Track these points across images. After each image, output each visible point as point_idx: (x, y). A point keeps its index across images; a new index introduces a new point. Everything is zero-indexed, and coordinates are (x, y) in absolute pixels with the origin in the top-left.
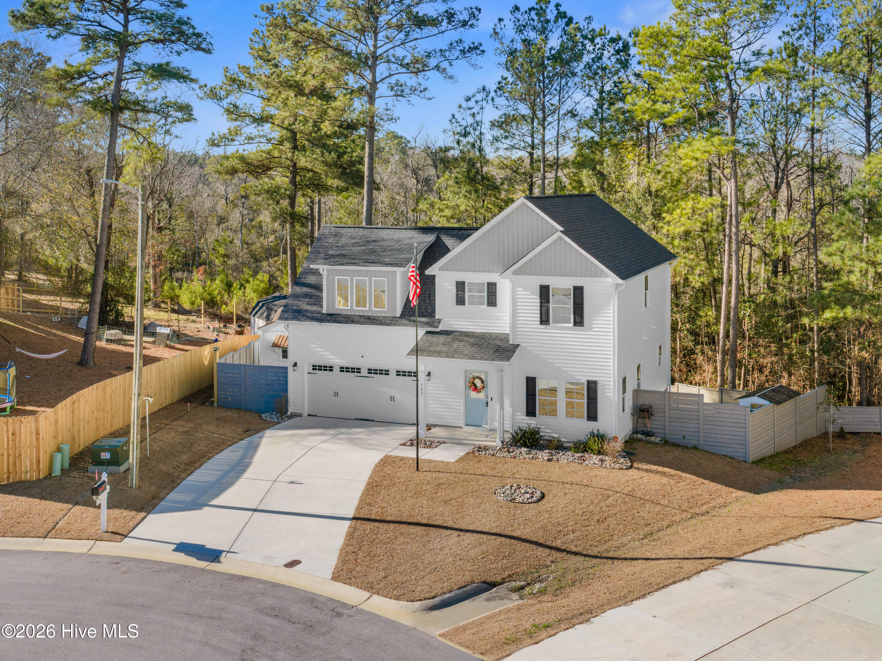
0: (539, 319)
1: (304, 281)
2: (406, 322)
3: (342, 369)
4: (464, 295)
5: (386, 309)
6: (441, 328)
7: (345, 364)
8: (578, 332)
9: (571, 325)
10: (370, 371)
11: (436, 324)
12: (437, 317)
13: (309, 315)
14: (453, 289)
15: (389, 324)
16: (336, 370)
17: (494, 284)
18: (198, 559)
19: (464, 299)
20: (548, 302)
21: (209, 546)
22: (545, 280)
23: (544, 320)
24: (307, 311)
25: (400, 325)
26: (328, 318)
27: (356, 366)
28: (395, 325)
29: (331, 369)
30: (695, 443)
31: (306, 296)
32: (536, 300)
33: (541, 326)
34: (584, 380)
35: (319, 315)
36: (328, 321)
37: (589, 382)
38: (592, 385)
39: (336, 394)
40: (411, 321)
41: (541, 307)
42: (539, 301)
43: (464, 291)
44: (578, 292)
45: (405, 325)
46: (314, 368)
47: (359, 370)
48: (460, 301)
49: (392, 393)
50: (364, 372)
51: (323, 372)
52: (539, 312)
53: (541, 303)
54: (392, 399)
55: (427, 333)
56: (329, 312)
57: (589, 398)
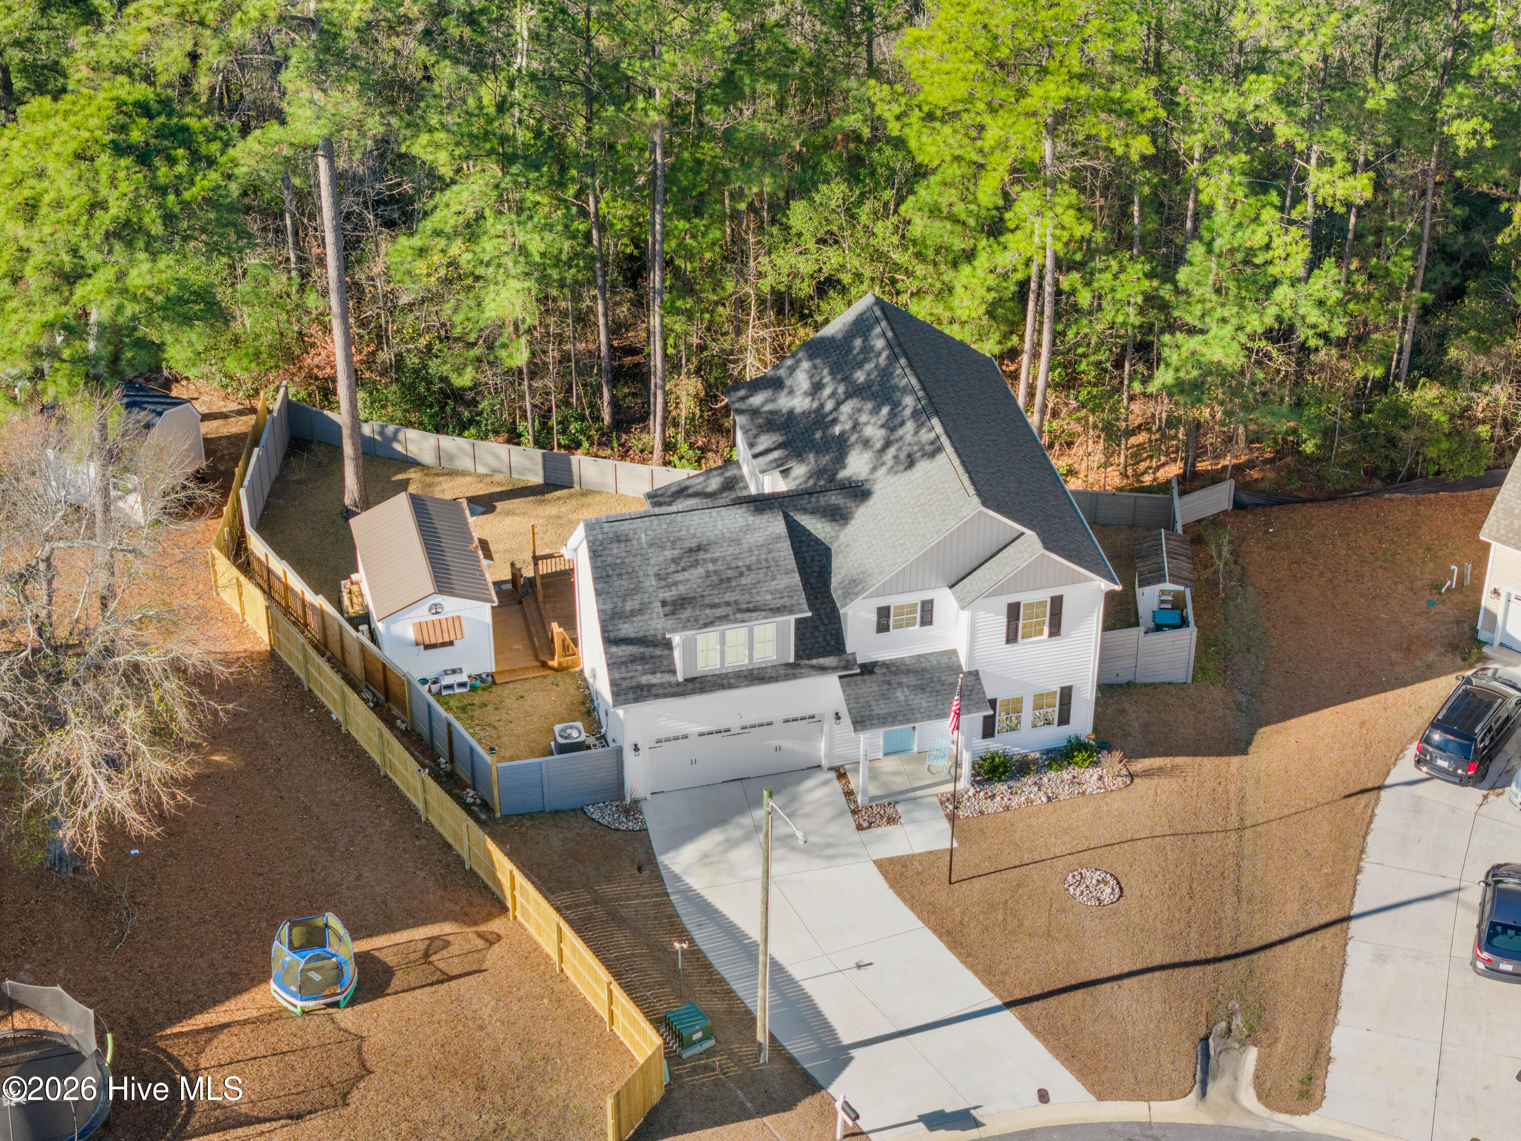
0: (1004, 638)
3: (702, 735)
4: (889, 621)
5: (774, 658)
7: (709, 729)
8: (1054, 643)
9: (1046, 636)
10: (744, 727)
11: (852, 662)
12: (848, 650)
13: (661, 691)
14: (872, 617)
15: (786, 678)
16: (693, 737)
17: (931, 602)
18: (963, 1130)
19: (889, 624)
20: (1018, 619)
21: (948, 1110)
22: (1014, 597)
23: (1012, 637)
24: (652, 685)
26: (690, 687)
27: (724, 727)
28: (792, 677)
29: (685, 737)
30: (1131, 678)
32: (1002, 620)
33: (1007, 645)
34: (1056, 688)
35: (672, 686)
37: (1063, 689)
38: (1067, 691)
39: (694, 762)
41: (1008, 625)
42: (1006, 620)
43: (888, 616)
44: (1057, 603)
46: (659, 740)
47: (727, 730)
49: (778, 742)
50: (736, 730)
51: (673, 742)
52: (1005, 631)
53: (1009, 621)
54: (778, 749)
55: (841, 677)
56: (689, 676)
57: (1061, 705)
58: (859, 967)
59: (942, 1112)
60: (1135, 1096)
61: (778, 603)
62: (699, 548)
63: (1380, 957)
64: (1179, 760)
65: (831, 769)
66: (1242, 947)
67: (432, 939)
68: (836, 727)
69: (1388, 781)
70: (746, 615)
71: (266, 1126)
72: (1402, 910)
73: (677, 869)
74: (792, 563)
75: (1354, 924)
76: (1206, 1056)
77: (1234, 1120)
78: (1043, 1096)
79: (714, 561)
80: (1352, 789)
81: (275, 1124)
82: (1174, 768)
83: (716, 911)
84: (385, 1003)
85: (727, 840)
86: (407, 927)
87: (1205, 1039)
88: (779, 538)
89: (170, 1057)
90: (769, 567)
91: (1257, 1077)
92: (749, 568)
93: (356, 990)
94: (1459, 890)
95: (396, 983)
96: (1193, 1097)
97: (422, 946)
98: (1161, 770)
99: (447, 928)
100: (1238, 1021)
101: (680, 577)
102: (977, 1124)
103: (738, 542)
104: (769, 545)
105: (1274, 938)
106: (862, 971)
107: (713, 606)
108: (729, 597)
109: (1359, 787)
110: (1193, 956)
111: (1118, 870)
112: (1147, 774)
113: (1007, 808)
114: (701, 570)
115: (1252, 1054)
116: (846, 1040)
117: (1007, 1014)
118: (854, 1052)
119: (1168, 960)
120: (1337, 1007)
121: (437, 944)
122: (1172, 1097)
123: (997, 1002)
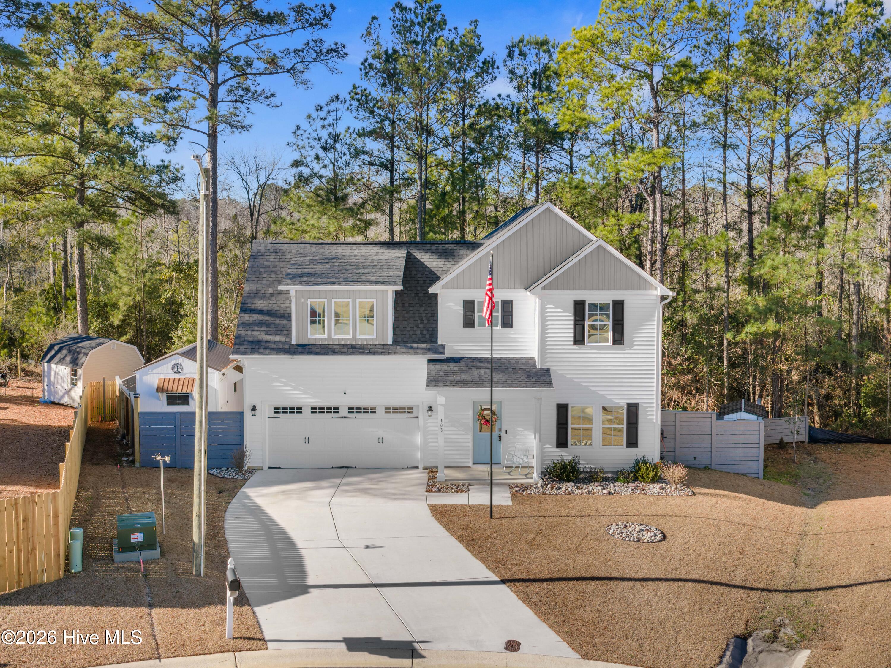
0: (572, 339)
1: (253, 307)
2: (403, 350)
3: (314, 410)
4: (473, 316)
5: (375, 336)
6: (448, 354)
7: (318, 403)
8: (618, 352)
9: (610, 343)
10: (351, 410)
11: (441, 350)
12: (439, 343)
13: (274, 346)
14: (460, 310)
15: (382, 354)
16: (307, 411)
17: (510, 303)
18: (392, 657)
19: (474, 321)
20: (584, 319)
21: (384, 639)
22: (580, 295)
23: (579, 340)
24: (267, 342)
25: (396, 353)
26: (300, 349)
27: (332, 404)
28: (389, 354)
29: (299, 410)
30: (707, 463)
31: (261, 324)
32: (569, 318)
33: (575, 347)
34: (623, 403)
35: (287, 347)
36: (301, 353)
37: (629, 406)
38: (633, 409)
39: (307, 440)
40: (407, 348)
41: (575, 325)
42: (572, 318)
43: (473, 311)
44: (619, 306)
45: (402, 353)
46: (277, 410)
47: (336, 410)
48: (469, 323)
49: (380, 433)
50: (344, 412)
51: (288, 415)
52: (572, 331)
53: (575, 320)
54: (380, 440)
55: (430, 361)
56: (301, 342)
57: (629, 423)
59: (379, 639)
65: (425, 468)
68: (430, 420)
78: (512, 646)
106: (368, 550)
118: (311, 590)
123: (497, 579)
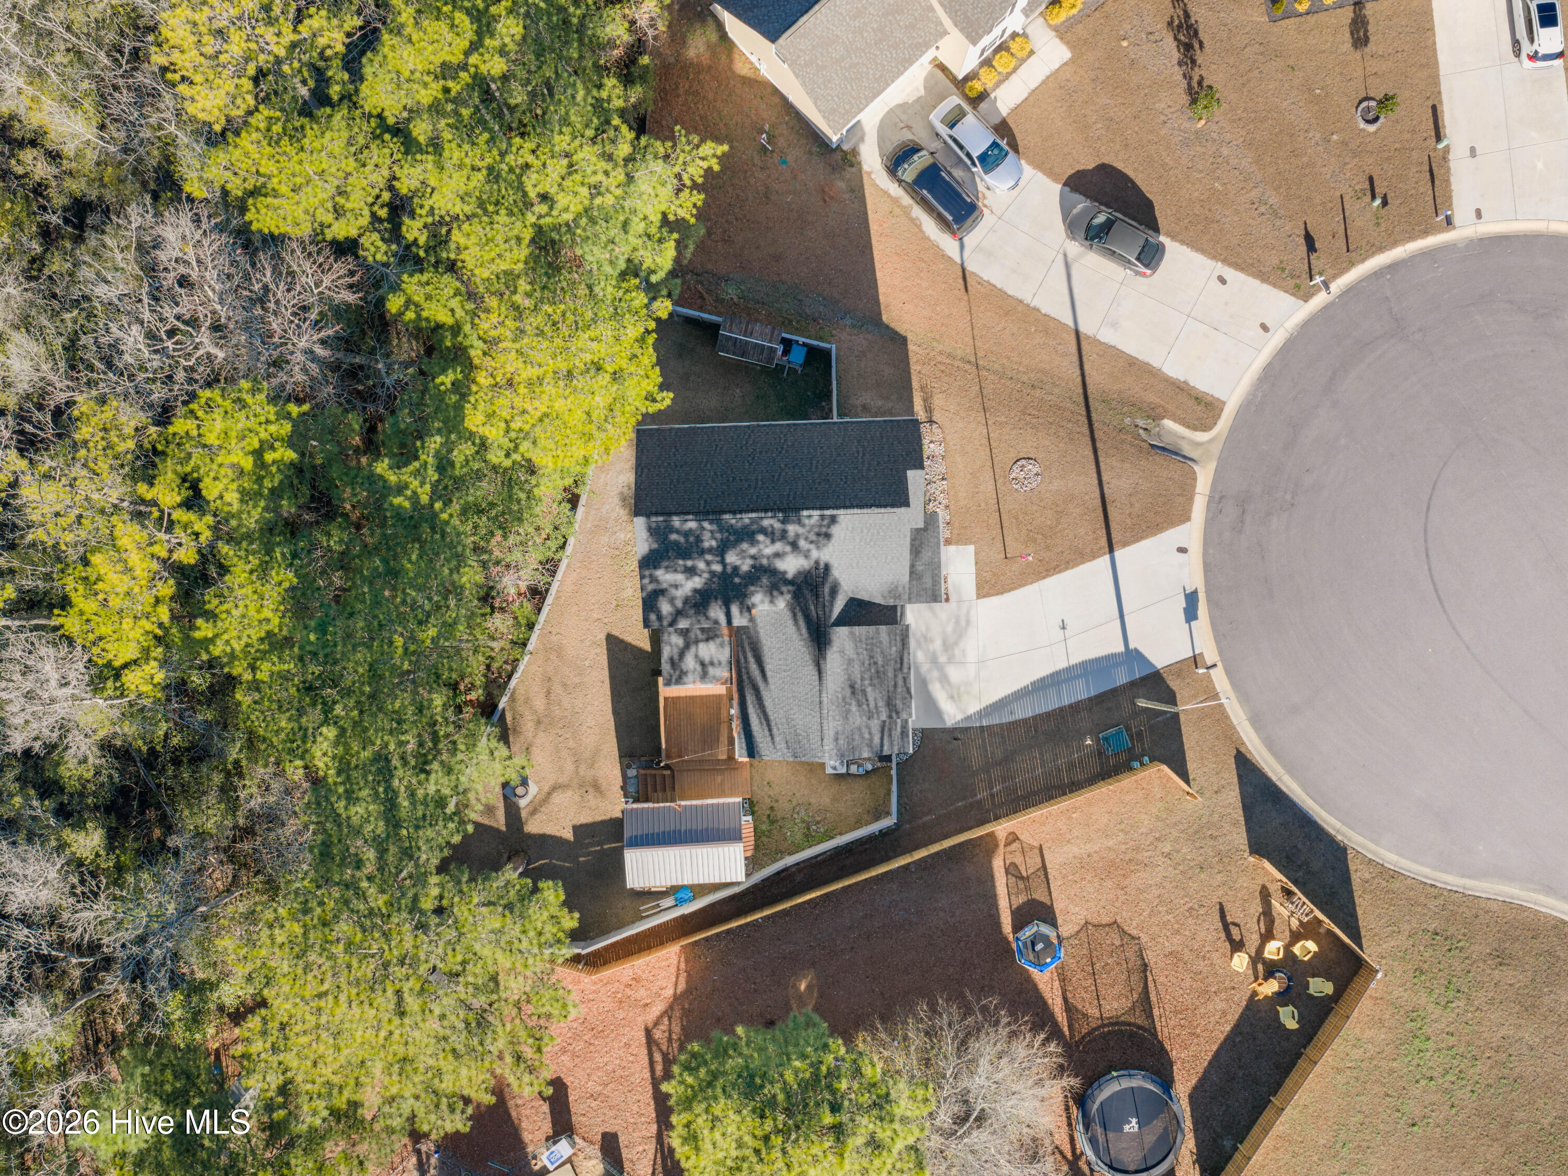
18: (1199, 602)
21: (1183, 605)
58: (1064, 628)
59: (1184, 609)
60: (1190, 500)
61: (899, 643)
62: (852, 687)
63: (1114, 325)
64: (915, 384)
66: (1081, 399)
67: (1007, 872)
69: (958, 260)
70: (905, 665)
71: (1151, 985)
72: (1076, 297)
73: (959, 717)
74: (872, 629)
75: (1083, 329)
76: (1163, 449)
77: (1216, 449)
78: (1182, 550)
79: (862, 679)
80: (962, 287)
81: (1150, 978)
82: (922, 388)
83: (1001, 700)
84: (1058, 907)
85: (941, 682)
86: (994, 886)
87: (1153, 446)
88: (852, 633)
89: (1089, 1033)
90: (871, 646)
91: (1188, 427)
92: (871, 657)
93: (1045, 921)
94: (1065, 255)
95: (1043, 898)
96: (1196, 468)
97: (1012, 880)
98: (926, 400)
99: (998, 864)
100: (1141, 423)
101: (872, 704)
102: (1195, 592)
103: (850, 661)
104: (856, 641)
105: (1079, 379)
106: (1067, 627)
107: (895, 686)
108: (890, 674)
109: (961, 281)
110: (1085, 430)
111: (1013, 455)
112: (929, 410)
113: (947, 507)
114: (869, 689)
115: (1168, 423)
116: (1121, 648)
117: (1118, 554)
118: (1131, 646)
119: (1090, 448)
120: (1147, 364)
121: (1011, 870)
122: (1195, 479)
123: (1107, 556)
